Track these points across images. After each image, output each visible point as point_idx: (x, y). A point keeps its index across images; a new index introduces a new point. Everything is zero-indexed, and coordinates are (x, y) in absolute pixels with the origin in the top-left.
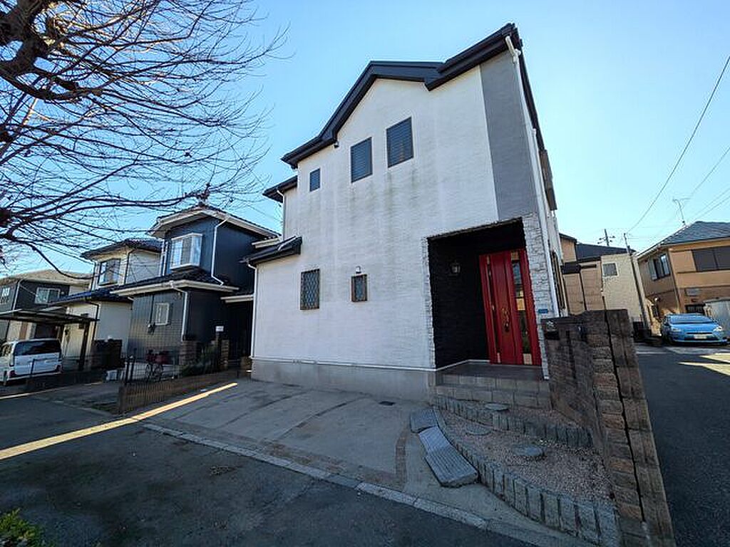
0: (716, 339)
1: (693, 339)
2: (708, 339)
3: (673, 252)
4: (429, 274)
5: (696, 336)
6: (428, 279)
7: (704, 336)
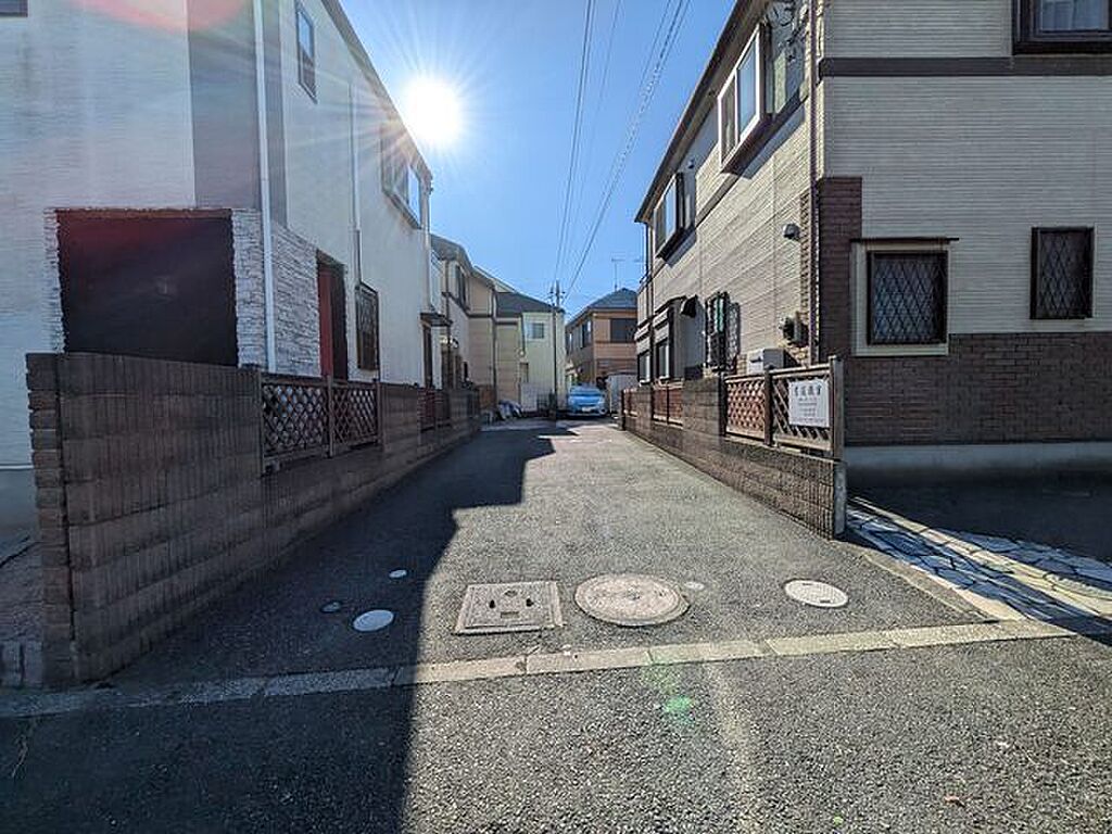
0: (596, 411)
1: (581, 412)
2: (593, 411)
3: (596, 317)
4: (58, 286)
5: (584, 409)
6: (58, 295)
7: (589, 409)
